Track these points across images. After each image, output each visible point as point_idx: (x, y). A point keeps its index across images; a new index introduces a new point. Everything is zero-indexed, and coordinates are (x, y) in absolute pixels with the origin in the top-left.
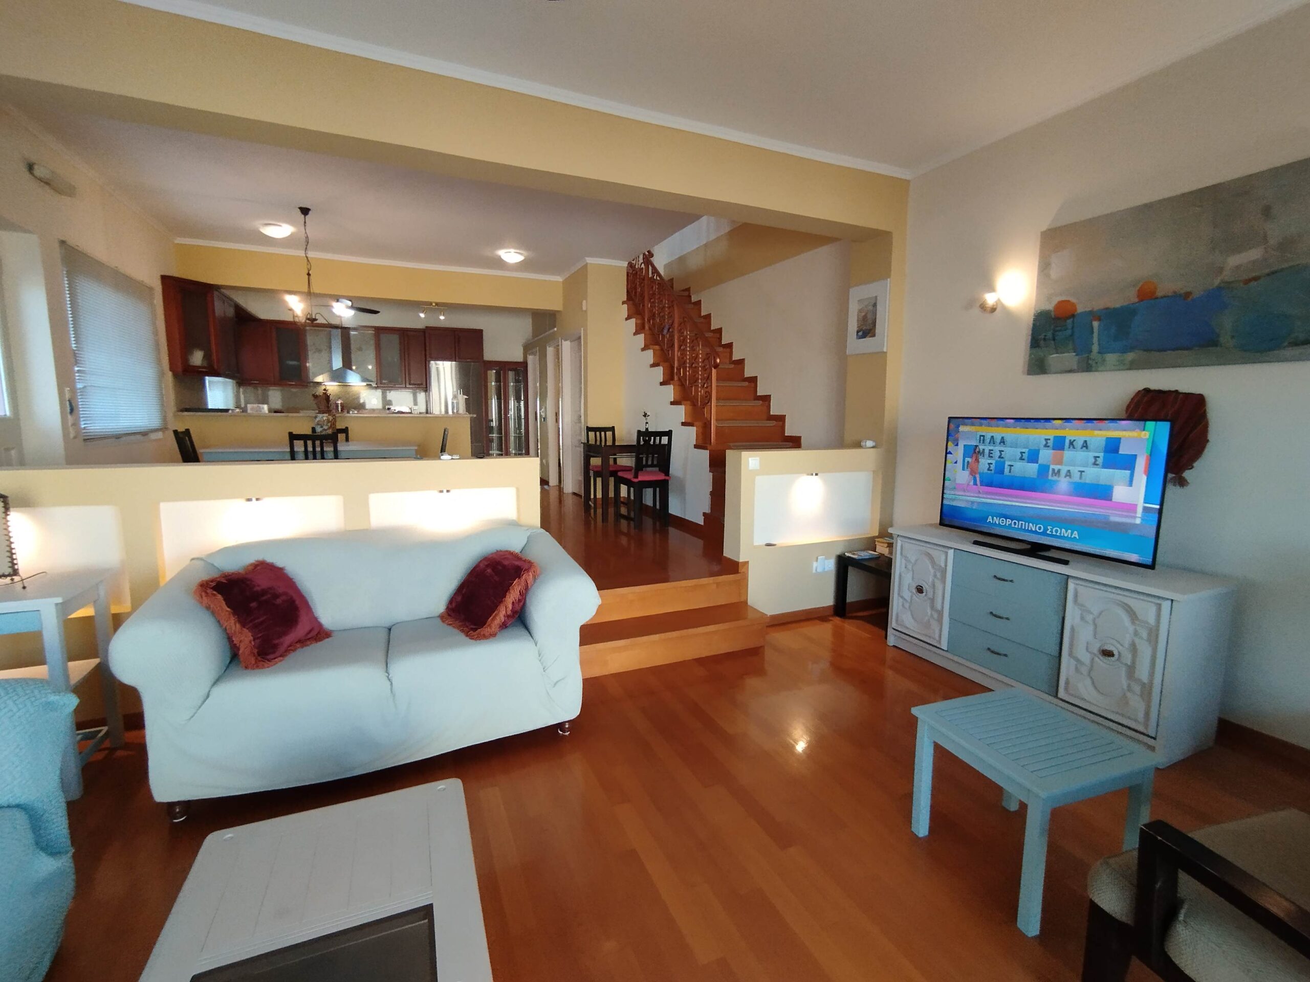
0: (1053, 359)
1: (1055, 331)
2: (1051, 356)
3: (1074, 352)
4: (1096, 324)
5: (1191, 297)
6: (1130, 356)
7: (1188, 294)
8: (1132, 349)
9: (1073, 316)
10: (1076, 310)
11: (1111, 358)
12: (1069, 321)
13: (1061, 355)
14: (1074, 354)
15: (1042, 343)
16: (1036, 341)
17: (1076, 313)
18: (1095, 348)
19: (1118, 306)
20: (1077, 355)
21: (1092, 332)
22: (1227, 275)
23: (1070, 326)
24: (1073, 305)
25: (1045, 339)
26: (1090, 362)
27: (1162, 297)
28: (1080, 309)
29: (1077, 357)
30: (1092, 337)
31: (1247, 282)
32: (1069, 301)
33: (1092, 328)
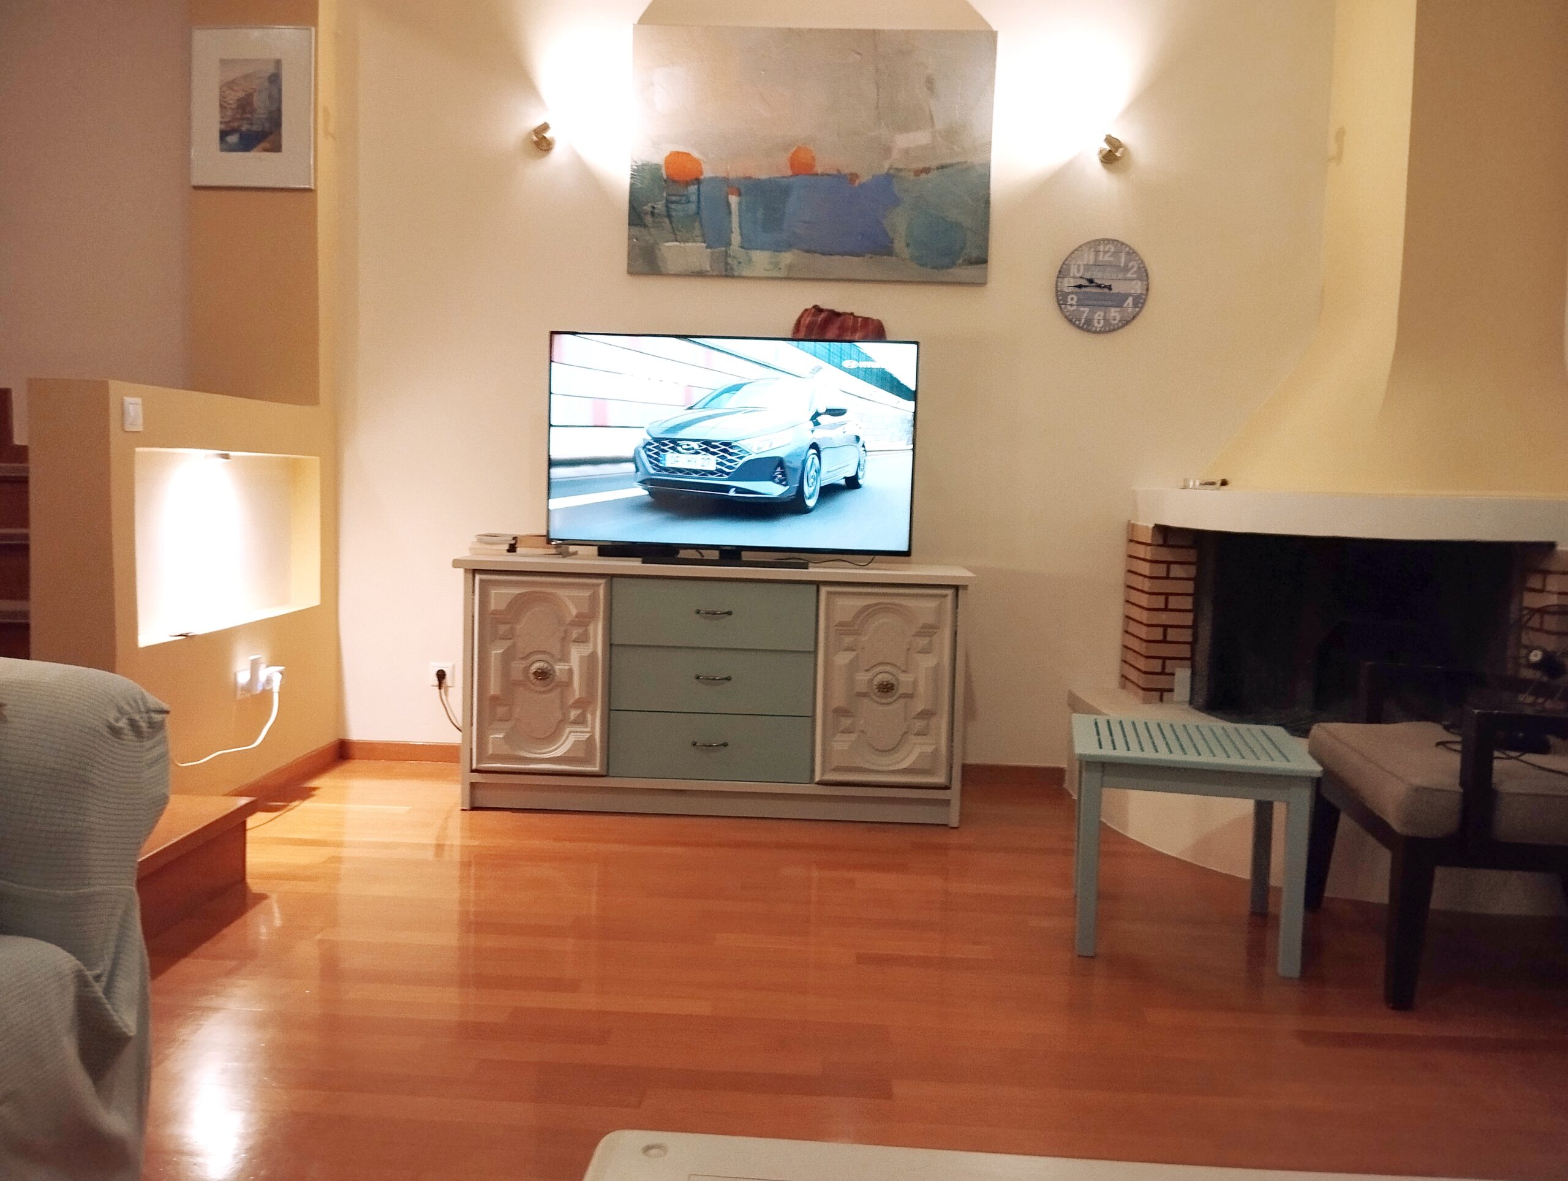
0: (672, 251)
1: (668, 202)
2: (667, 244)
3: (704, 242)
4: (733, 200)
5: (857, 182)
6: (787, 258)
7: (854, 176)
8: (789, 246)
9: (698, 181)
10: (702, 174)
11: (761, 258)
12: (693, 189)
13: (683, 245)
14: (704, 245)
15: (649, 219)
16: (637, 215)
17: (702, 177)
18: (736, 238)
19: (763, 176)
20: (707, 247)
21: (730, 213)
22: (896, 159)
23: (694, 198)
24: (697, 162)
25: (653, 214)
26: (729, 260)
27: (823, 175)
28: (707, 173)
29: (709, 250)
30: (730, 222)
31: (918, 173)
32: (688, 154)
33: (728, 205)
